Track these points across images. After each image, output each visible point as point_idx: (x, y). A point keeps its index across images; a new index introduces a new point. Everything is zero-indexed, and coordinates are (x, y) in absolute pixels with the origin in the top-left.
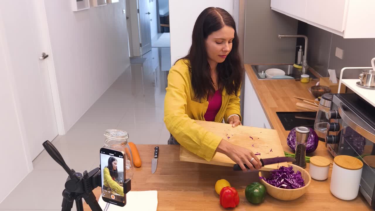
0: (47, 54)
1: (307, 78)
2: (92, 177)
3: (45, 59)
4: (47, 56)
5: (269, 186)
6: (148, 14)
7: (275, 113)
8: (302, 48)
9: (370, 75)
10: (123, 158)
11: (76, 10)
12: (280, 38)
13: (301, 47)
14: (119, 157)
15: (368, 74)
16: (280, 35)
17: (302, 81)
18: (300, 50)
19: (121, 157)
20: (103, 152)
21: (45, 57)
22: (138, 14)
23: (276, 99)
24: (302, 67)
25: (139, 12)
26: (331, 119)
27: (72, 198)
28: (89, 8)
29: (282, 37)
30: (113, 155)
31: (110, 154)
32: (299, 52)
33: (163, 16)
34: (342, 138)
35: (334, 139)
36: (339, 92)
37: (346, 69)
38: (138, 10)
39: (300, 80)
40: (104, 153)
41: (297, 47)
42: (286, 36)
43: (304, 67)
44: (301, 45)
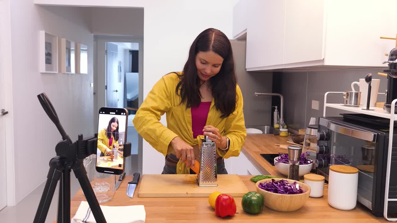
0: (6, 111)
1: (286, 131)
2: (87, 141)
3: (4, 116)
4: (7, 113)
5: (267, 193)
6: (116, 92)
7: (260, 155)
8: (277, 109)
9: (352, 93)
10: (126, 115)
11: (44, 71)
12: (257, 95)
13: (276, 107)
14: (121, 115)
15: (351, 93)
16: (257, 92)
17: (281, 134)
18: (276, 110)
19: (123, 115)
20: (102, 112)
21: (5, 113)
22: (106, 90)
23: (258, 146)
24: (279, 126)
25: (106, 88)
26: (319, 141)
27: (61, 166)
28: (57, 72)
29: (258, 95)
30: (114, 113)
31: (111, 113)
32: (275, 112)
33: (130, 101)
34: (332, 159)
35: (325, 162)
36: (324, 116)
37: (328, 93)
38: (106, 86)
39: (279, 134)
40: (104, 113)
41: (272, 108)
42: (262, 94)
43: (281, 125)
44: (276, 105)
